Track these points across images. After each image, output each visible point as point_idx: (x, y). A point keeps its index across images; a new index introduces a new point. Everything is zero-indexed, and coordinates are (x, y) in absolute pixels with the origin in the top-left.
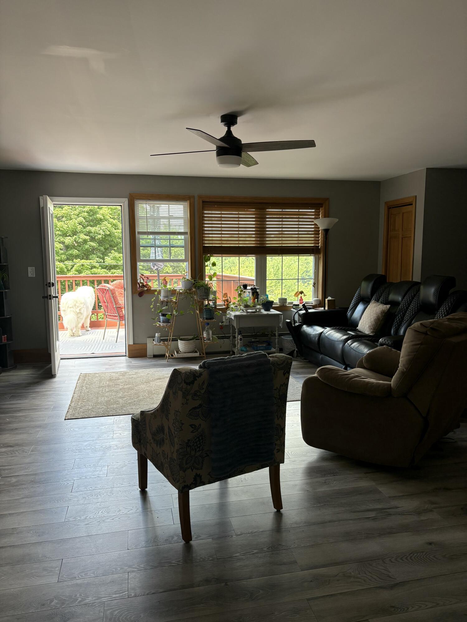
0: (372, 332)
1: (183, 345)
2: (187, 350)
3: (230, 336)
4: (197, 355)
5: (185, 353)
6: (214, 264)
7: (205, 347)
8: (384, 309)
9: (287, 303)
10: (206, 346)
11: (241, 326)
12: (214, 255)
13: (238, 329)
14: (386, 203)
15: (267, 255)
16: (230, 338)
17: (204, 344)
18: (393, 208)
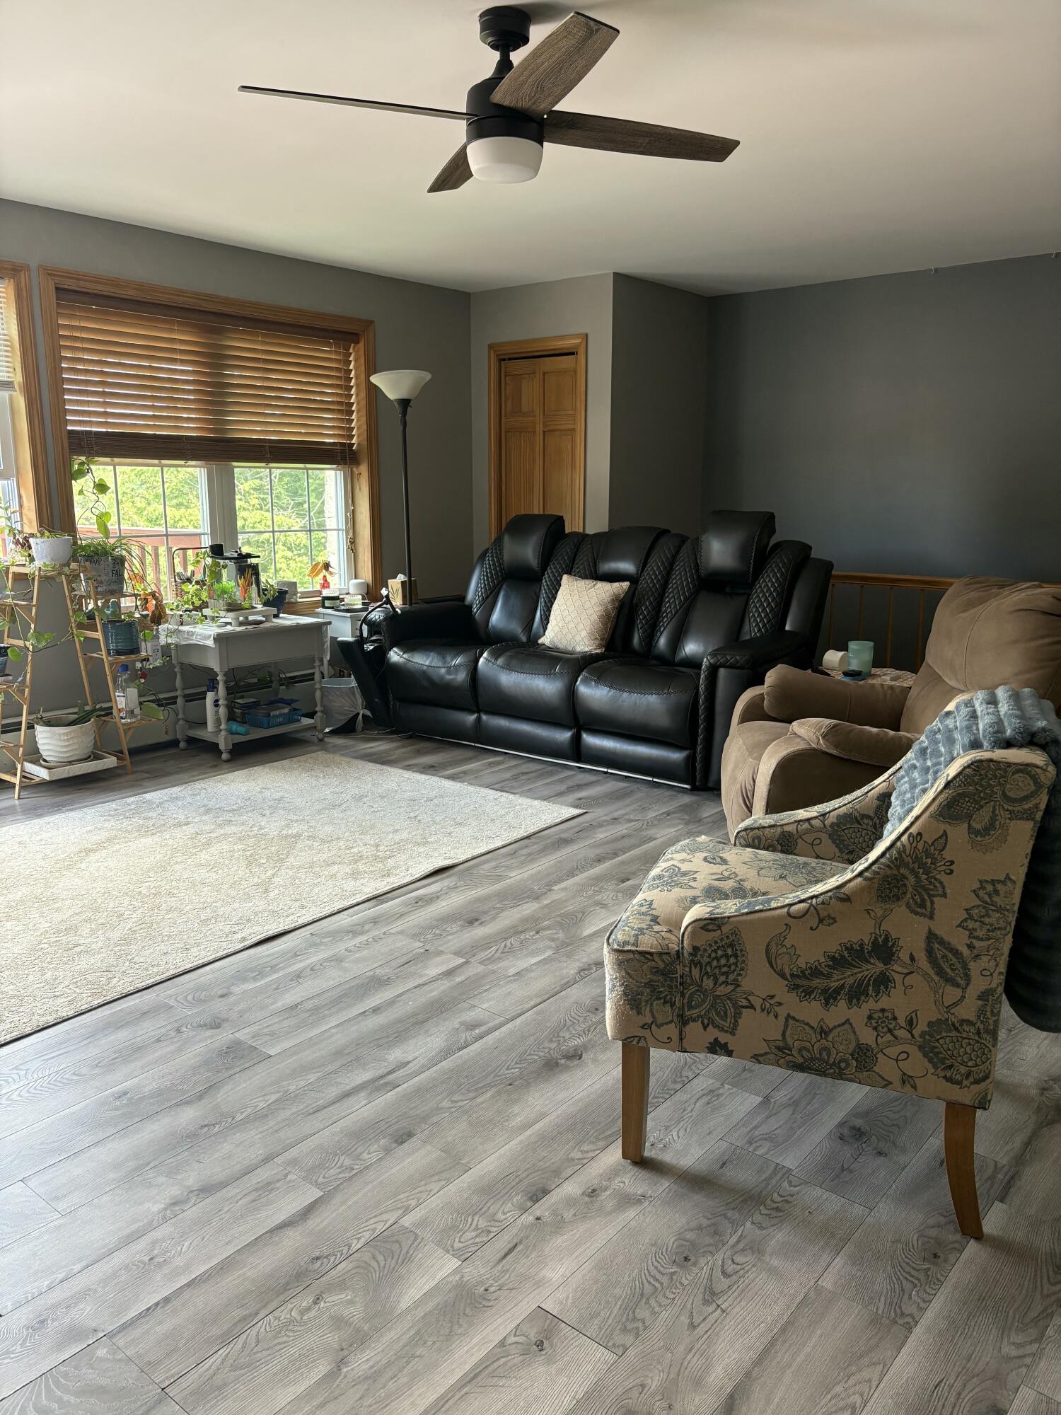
0: (600, 646)
1: (64, 740)
2: (76, 752)
3: (176, 697)
4: (110, 762)
5: (70, 763)
6: (101, 487)
7: (128, 737)
8: (616, 593)
9: (299, 595)
10: (130, 733)
11: (232, 666)
12: (96, 458)
13: (226, 675)
14: (491, 347)
15: (235, 464)
16: (175, 703)
17: (124, 730)
18: (509, 359)
